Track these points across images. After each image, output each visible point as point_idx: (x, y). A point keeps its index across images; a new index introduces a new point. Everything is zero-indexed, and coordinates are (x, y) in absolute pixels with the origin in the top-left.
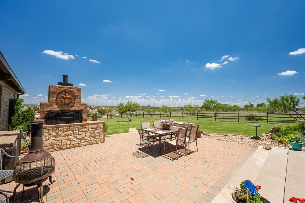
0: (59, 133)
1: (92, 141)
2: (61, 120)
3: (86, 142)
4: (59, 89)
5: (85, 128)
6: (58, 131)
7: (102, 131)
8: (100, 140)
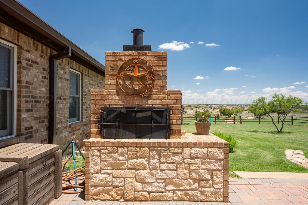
0: (119, 160)
1: (194, 192)
2: (126, 130)
3: (179, 193)
4: (121, 59)
5: (175, 154)
6: (117, 154)
7: (220, 168)
8: (215, 193)
